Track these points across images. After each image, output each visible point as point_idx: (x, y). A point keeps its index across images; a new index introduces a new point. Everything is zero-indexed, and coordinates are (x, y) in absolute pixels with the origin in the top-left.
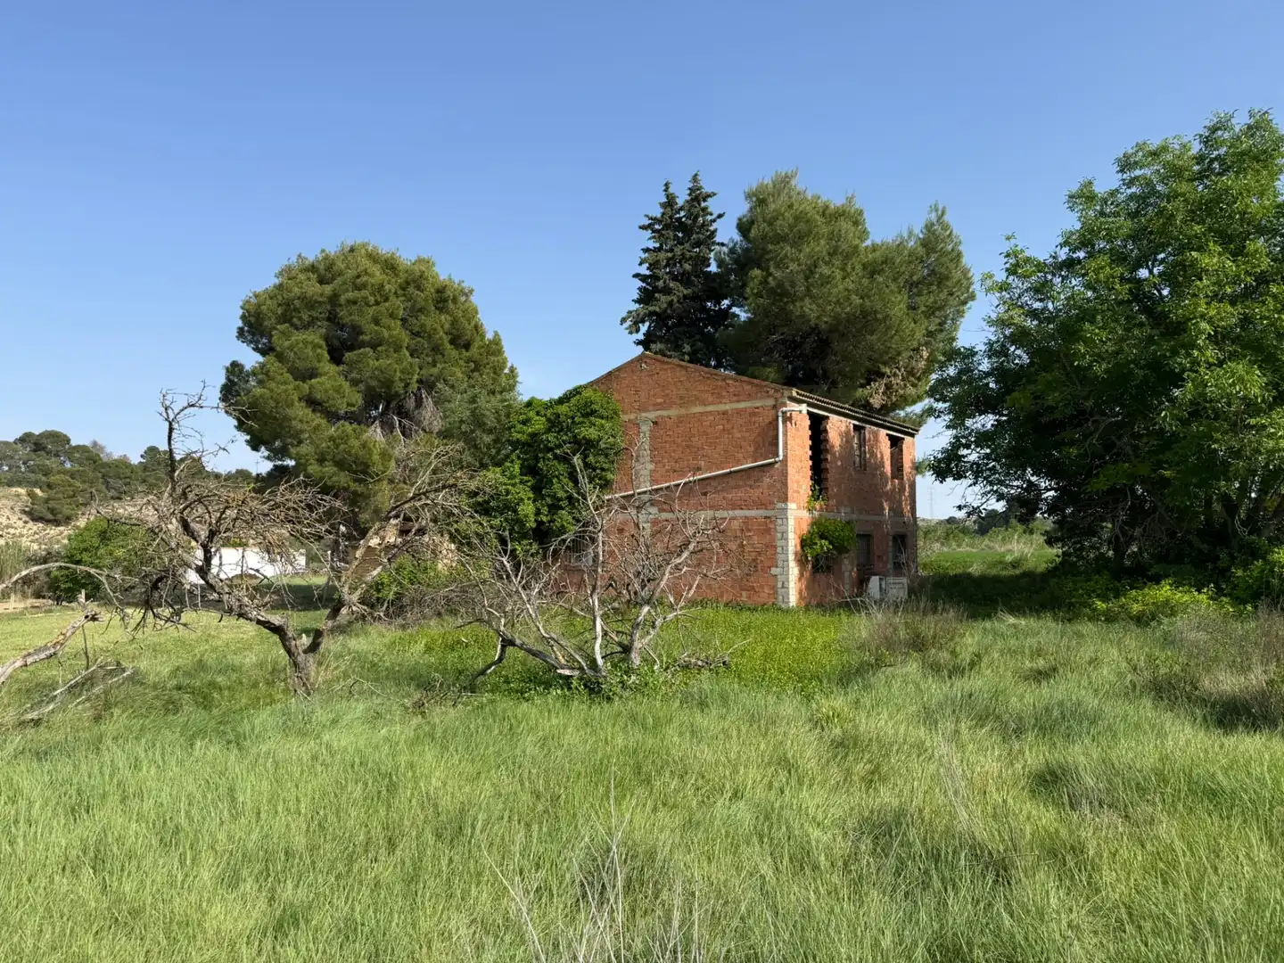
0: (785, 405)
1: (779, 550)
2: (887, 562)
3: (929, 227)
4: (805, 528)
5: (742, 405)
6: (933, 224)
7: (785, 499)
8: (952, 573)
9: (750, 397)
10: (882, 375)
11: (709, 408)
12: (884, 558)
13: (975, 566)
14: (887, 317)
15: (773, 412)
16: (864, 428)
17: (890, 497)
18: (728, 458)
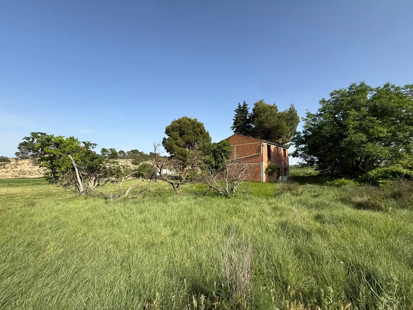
0: (262, 143)
1: (261, 171)
2: (283, 173)
3: (290, 109)
4: (266, 167)
5: (254, 143)
7: (263, 161)
8: (296, 175)
9: (255, 142)
10: (281, 137)
11: (247, 144)
13: (301, 174)
14: (282, 126)
15: (260, 145)
16: (278, 147)
17: (283, 161)
18: (251, 153)
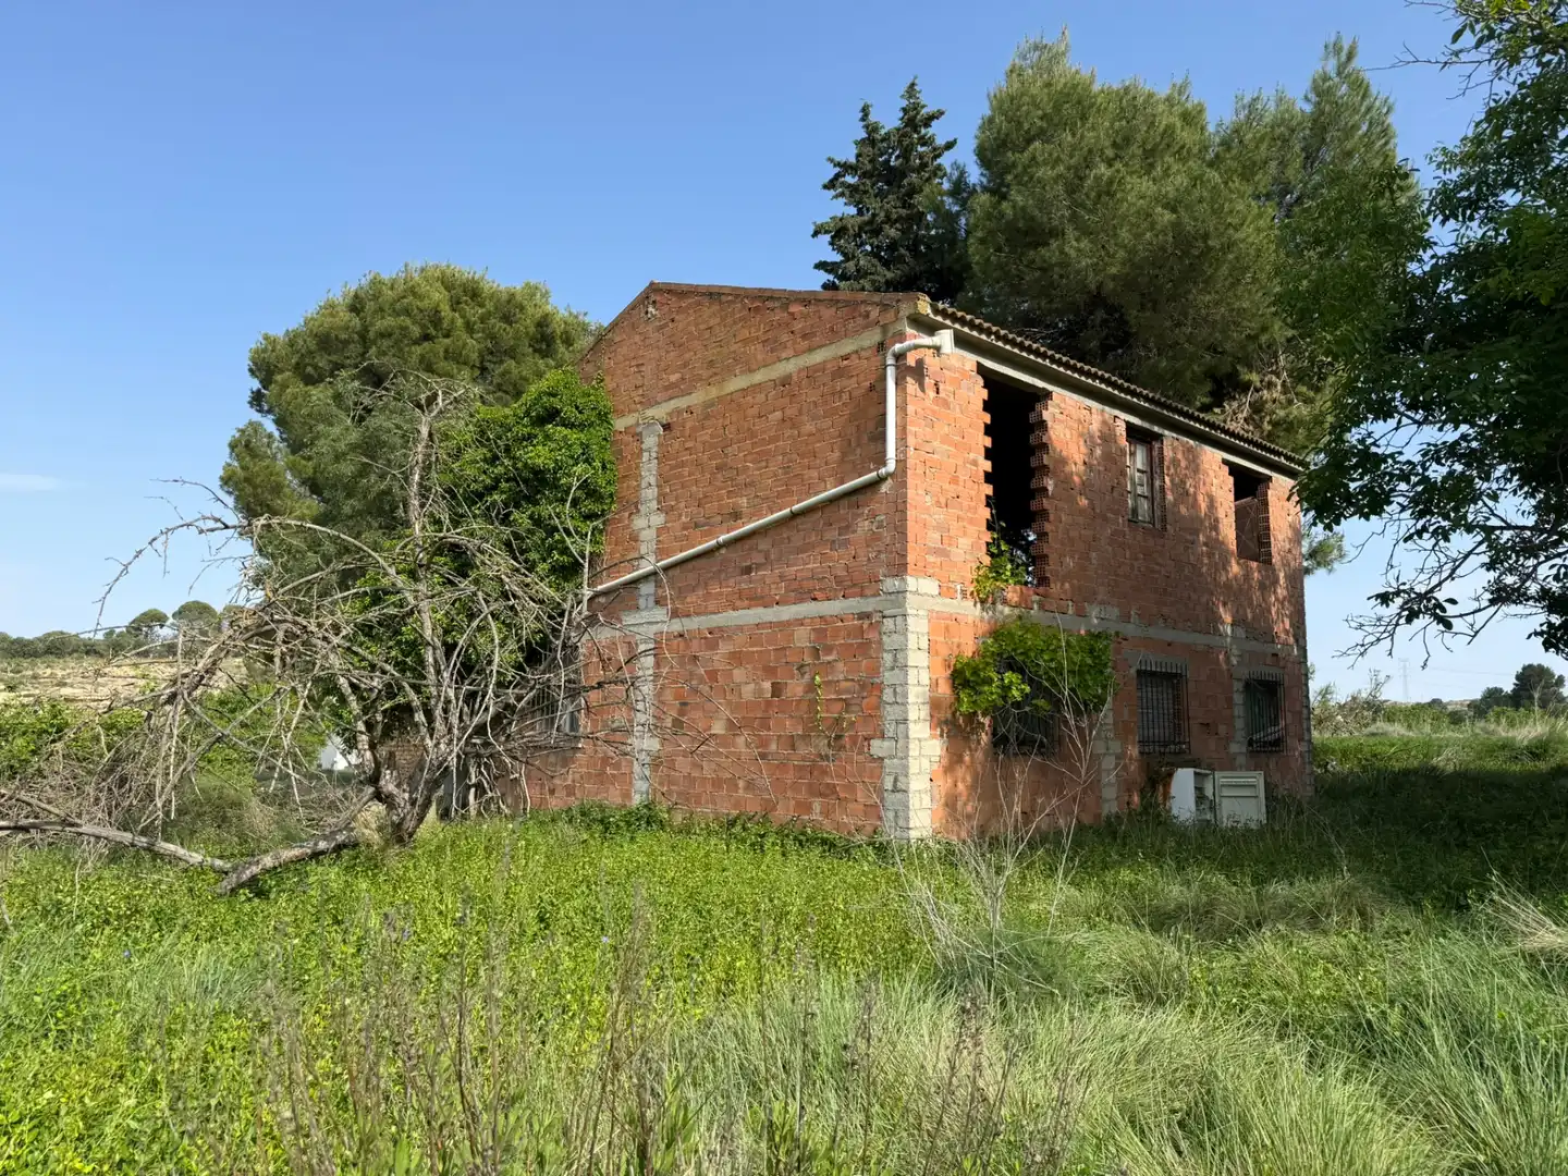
0: (901, 337)
1: (888, 696)
2: (1229, 739)
3: (1322, 90)
4: (968, 646)
5: (818, 357)
6: (1326, 78)
7: (900, 568)
8: (1397, 766)
10: (1245, 387)
11: (758, 377)
12: (1222, 729)
13: (1447, 753)
15: (876, 361)
16: (1159, 437)
17: (1237, 594)
18: (793, 482)
